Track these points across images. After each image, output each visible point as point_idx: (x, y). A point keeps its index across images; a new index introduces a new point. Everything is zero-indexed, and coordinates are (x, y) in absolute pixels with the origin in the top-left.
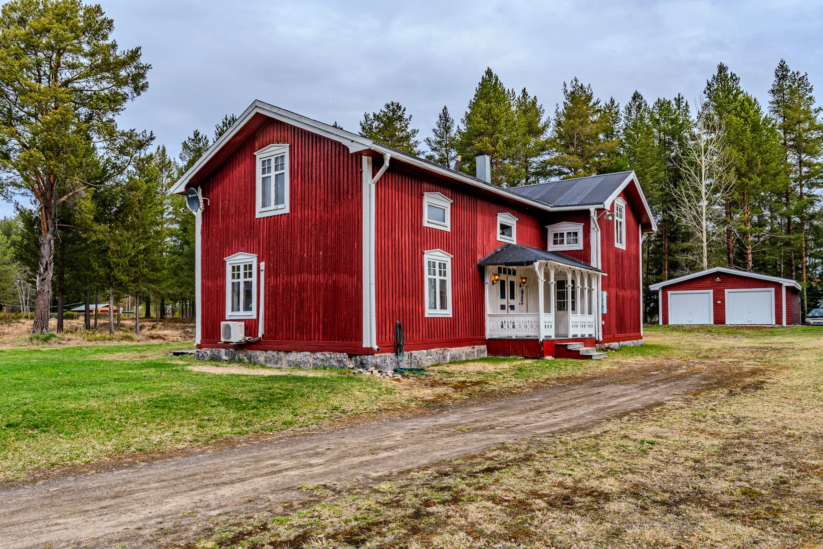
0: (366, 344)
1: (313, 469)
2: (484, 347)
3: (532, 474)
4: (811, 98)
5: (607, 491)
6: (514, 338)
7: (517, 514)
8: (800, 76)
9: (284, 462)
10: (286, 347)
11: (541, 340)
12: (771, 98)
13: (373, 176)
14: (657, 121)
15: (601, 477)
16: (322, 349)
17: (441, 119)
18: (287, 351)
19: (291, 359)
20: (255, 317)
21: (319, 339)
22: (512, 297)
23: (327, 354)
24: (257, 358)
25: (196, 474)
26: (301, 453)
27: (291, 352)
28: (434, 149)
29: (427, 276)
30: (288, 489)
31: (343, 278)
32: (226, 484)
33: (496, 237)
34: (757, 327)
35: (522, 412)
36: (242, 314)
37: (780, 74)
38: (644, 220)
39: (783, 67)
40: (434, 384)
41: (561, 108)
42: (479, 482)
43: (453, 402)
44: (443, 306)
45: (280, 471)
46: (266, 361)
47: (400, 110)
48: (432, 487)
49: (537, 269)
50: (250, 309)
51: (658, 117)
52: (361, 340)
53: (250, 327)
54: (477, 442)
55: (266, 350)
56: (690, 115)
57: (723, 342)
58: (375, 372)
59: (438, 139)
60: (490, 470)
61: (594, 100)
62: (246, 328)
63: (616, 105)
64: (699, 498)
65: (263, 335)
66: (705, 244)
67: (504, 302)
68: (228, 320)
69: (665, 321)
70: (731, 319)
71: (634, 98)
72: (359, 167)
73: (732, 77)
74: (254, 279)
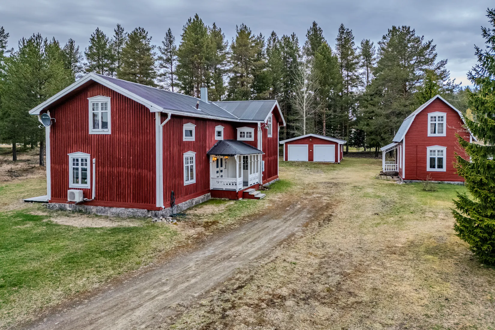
0: (158, 206)
1: (167, 294)
2: (209, 194)
3: (256, 288)
4: (353, 43)
5: (284, 295)
6: (224, 189)
7: (258, 311)
8: (349, 31)
9: (152, 291)
10: (109, 204)
11: (237, 191)
12: (337, 43)
13: (161, 124)
14: (283, 47)
15: (281, 287)
16: (132, 207)
17: (167, 35)
18: (110, 207)
19: (113, 211)
20: (89, 188)
21: (130, 202)
22: (222, 166)
23: (135, 210)
24: (91, 210)
25: (117, 305)
26: (156, 284)
27: (113, 207)
28: (164, 53)
29: (185, 165)
30: (165, 308)
31: (145, 172)
32: (135, 309)
33: (215, 138)
34: (327, 163)
35: (239, 243)
36: (80, 185)
37: (341, 31)
38: (280, 120)
39: (342, 27)
40: (194, 225)
41: (235, 38)
42: (239, 295)
43: (207, 238)
44: (192, 178)
45: (154, 297)
46: (97, 212)
47: (144, 33)
48: (222, 300)
49: (236, 159)
50: (86, 183)
51: (283, 45)
52: (155, 203)
53: (86, 193)
54: (228, 268)
55: (97, 206)
56: (298, 44)
57: (314, 177)
58: (164, 219)
59: (166, 48)
60: (240, 287)
61: (251, 35)
62: (84, 193)
63: (263, 37)
64: (314, 295)
65: (95, 198)
66: (305, 118)
67: (218, 169)
68: (72, 188)
69: (286, 159)
70: (316, 159)
71: (272, 35)
72: (153, 117)
73: (319, 29)
74: (88, 167)
